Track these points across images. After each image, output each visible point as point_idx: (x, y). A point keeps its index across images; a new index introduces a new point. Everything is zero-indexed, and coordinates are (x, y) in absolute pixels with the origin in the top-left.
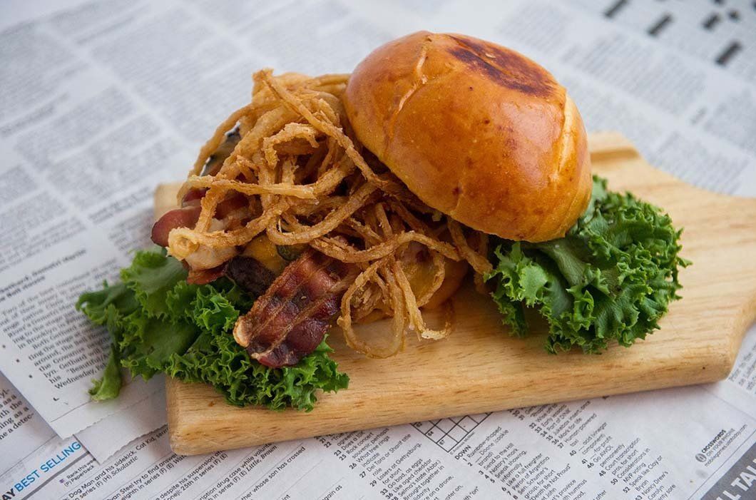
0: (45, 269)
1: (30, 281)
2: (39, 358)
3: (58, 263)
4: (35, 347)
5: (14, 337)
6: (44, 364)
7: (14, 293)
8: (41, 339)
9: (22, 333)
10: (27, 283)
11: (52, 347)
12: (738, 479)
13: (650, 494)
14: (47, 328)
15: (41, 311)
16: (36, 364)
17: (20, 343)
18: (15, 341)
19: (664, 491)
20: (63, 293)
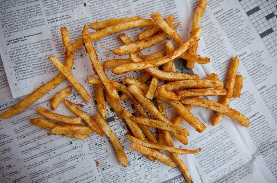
0: (28, 36)
1: (23, 39)
2: (16, 68)
3: (33, 35)
4: (16, 64)
5: (12, 58)
6: (17, 71)
7: (17, 42)
8: (18, 62)
9: (14, 58)
10: (21, 39)
11: (21, 66)
12: (174, 181)
13: (151, 175)
14: (22, 58)
15: (22, 52)
16: (15, 70)
17: (13, 61)
18: (12, 60)
19: (155, 176)
20: (30, 47)
